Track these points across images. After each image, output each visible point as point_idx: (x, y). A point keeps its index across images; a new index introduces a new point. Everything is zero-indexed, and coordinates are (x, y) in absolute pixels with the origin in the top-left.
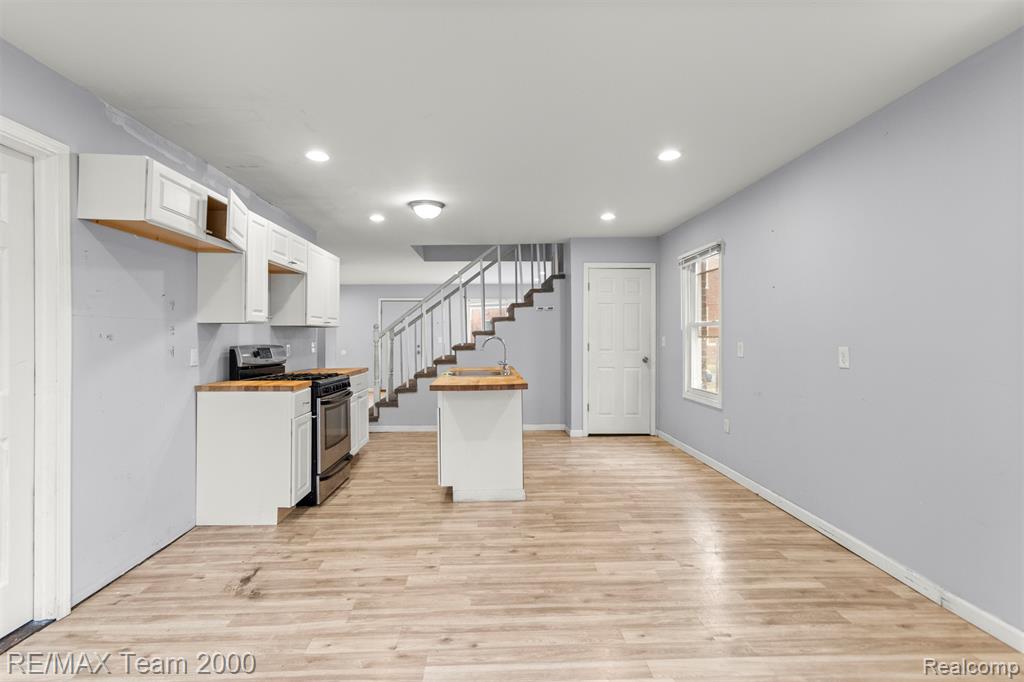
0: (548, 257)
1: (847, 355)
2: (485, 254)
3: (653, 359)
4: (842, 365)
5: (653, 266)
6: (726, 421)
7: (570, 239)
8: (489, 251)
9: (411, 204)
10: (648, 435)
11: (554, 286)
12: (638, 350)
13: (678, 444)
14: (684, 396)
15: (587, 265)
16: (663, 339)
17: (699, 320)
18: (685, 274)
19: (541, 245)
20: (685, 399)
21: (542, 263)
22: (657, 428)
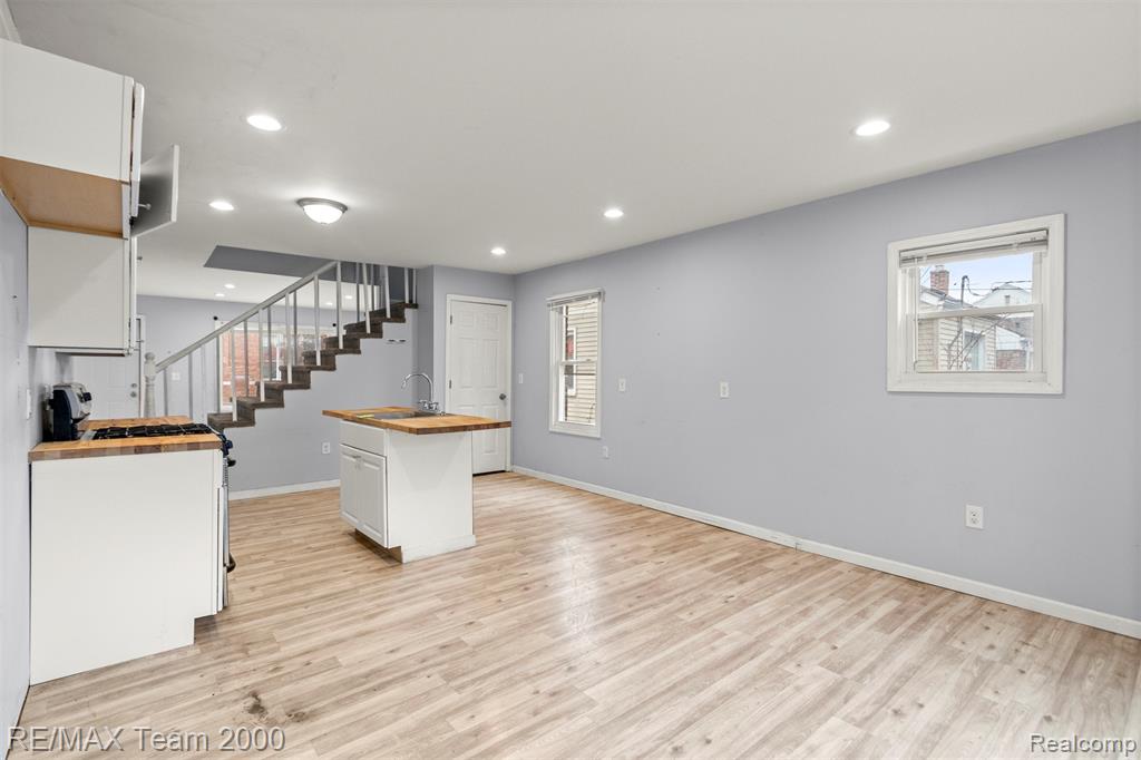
0: (376, 281)
1: (727, 389)
2: (321, 271)
3: (509, 397)
4: (722, 396)
5: (509, 303)
6: (606, 448)
7: (432, 266)
8: (326, 268)
9: (301, 202)
10: (503, 471)
11: (406, 316)
12: (495, 387)
13: (542, 476)
14: (551, 429)
15: (450, 297)
16: (521, 376)
17: (564, 360)
18: (553, 315)
19: (368, 266)
20: (552, 432)
21: (369, 287)
22: (512, 464)
